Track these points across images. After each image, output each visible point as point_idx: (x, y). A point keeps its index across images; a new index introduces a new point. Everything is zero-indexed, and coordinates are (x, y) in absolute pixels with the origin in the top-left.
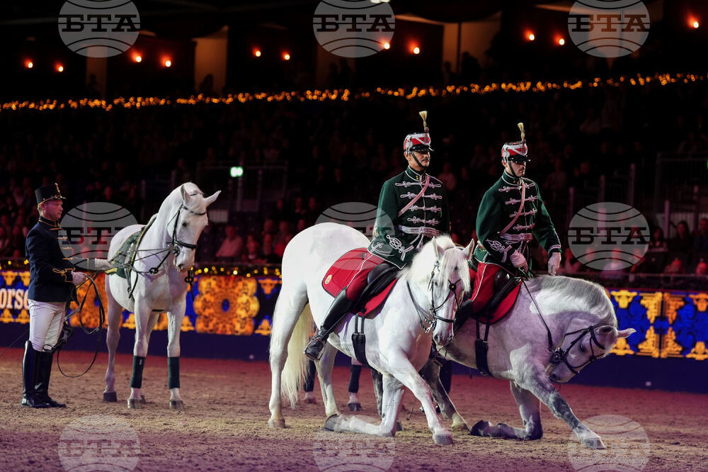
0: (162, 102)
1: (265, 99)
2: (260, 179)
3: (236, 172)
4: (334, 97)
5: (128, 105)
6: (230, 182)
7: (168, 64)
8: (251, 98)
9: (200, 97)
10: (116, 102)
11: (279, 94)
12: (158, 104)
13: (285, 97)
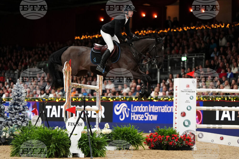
0: (154, 32)
1: (195, 29)
2: (193, 61)
3: (184, 59)
4: (223, 26)
5: (140, 34)
6: (182, 63)
7: (156, 16)
8: (189, 28)
9: (169, 29)
10: (136, 33)
11: (200, 26)
12: (152, 33)
13: (203, 28)
